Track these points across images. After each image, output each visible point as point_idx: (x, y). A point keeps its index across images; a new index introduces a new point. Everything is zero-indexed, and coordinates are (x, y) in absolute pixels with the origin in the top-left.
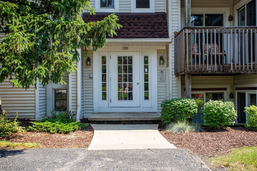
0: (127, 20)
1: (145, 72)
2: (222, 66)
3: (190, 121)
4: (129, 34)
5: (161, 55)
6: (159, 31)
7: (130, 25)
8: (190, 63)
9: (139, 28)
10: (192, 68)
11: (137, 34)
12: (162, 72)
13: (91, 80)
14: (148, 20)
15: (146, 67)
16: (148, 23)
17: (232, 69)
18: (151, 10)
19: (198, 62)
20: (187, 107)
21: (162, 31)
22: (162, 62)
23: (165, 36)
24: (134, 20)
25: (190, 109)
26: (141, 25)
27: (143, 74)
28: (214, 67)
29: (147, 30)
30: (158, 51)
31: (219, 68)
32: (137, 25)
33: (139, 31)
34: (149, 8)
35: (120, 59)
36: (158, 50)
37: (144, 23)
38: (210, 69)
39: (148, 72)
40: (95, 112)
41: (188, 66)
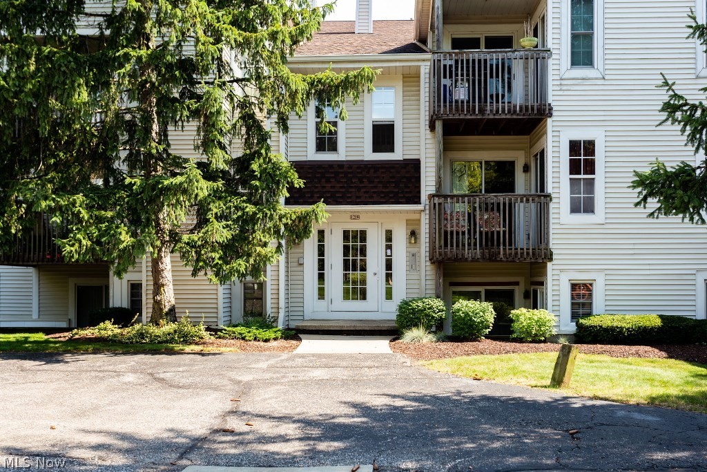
0: (358, 173)
1: (387, 256)
2: (487, 251)
3: (428, 328)
4: (360, 197)
5: (412, 228)
6: (407, 192)
7: (362, 182)
8: (440, 247)
9: (375, 187)
10: (443, 253)
11: (371, 197)
12: (413, 255)
13: (300, 269)
14: (391, 172)
15: (389, 247)
16: (392, 178)
17: (501, 256)
18: (397, 155)
19: (452, 246)
20: (429, 309)
21: (410, 192)
22: (413, 239)
23: (416, 200)
24: (368, 172)
25: (434, 312)
26: (379, 182)
27: (384, 258)
28: (476, 253)
29: (387, 190)
30: (408, 222)
31: (483, 254)
32: (373, 182)
33: (374, 192)
34: (393, 152)
35: (346, 234)
36: (407, 220)
37: (383, 177)
38: (470, 255)
39: (391, 256)
40: (306, 318)
41: (437, 250)
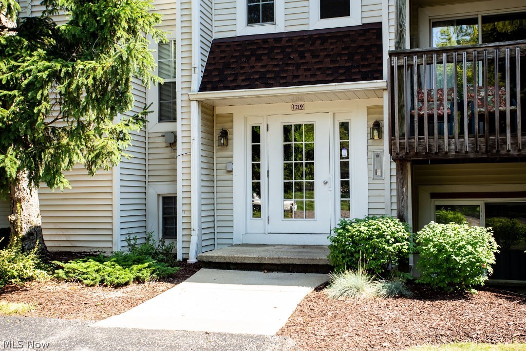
0: (300, 46)
1: (341, 157)
2: (482, 139)
4: (298, 77)
5: (375, 117)
6: (364, 66)
7: (302, 56)
9: (321, 62)
10: (407, 145)
11: (314, 75)
12: (378, 156)
13: (228, 177)
14: (343, 42)
15: (344, 146)
16: (343, 49)
17: (509, 146)
18: (354, 19)
21: (369, 65)
23: (376, 75)
24: (312, 45)
26: (326, 56)
27: (338, 161)
28: (462, 143)
29: (337, 65)
30: (370, 111)
31: (475, 145)
32: (318, 56)
33: (319, 69)
34: (349, 15)
35: (287, 130)
36: (368, 108)
37: (333, 49)
38: (453, 147)
39: (348, 158)
41: (398, 141)
